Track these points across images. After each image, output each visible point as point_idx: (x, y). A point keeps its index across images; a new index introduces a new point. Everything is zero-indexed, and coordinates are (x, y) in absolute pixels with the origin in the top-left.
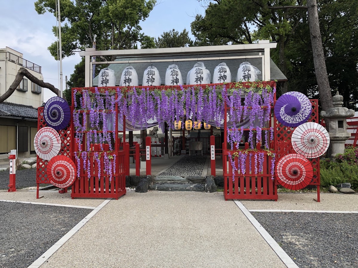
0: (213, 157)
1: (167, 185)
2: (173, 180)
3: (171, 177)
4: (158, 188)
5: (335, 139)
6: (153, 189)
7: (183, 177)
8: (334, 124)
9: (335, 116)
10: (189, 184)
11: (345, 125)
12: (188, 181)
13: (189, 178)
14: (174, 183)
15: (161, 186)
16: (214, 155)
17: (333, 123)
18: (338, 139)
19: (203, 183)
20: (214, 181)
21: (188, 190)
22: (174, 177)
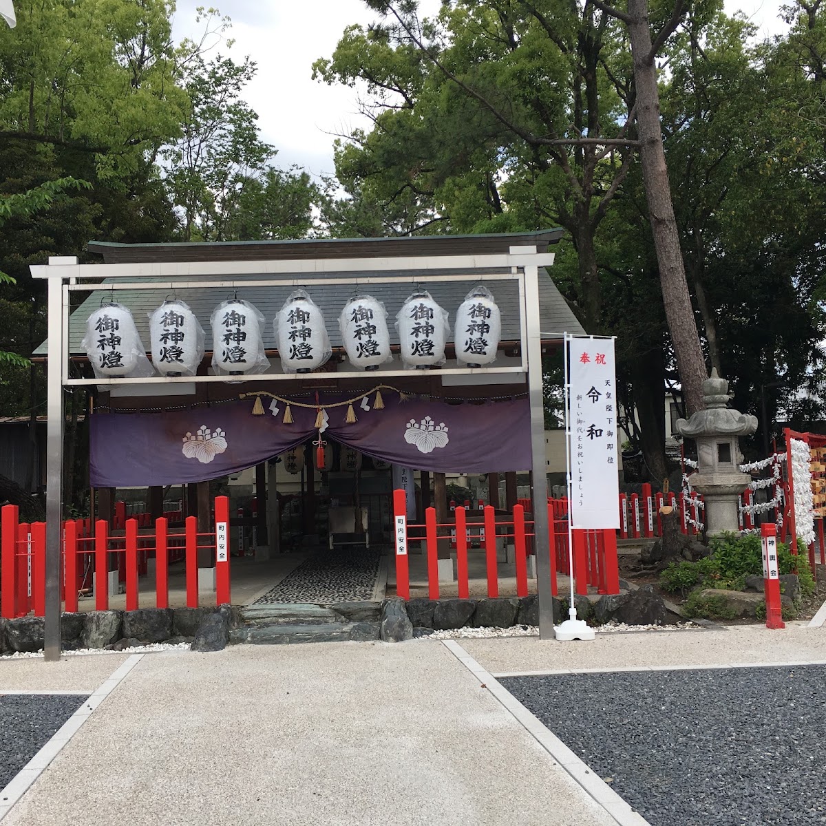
0: (401, 547)
1: (280, 628)
2: (293, 615)
3: (288, 606)
4: (253, 637)
5: (712, 490)
6: (241, 640)
7: (322, 606)
8: (708, 454)
9: (709, 433)
10: (337, 623)
11: (734, 454)
12: (335, 616)
13: (337, 607)
14: (296, 623)
15: (261, 631)
16: (405, 541)
17: (705, 450)
18: (719, 490)
19: (375, 620)
20: (405, 611)
21: (337, 638)
22: (295, 605)
